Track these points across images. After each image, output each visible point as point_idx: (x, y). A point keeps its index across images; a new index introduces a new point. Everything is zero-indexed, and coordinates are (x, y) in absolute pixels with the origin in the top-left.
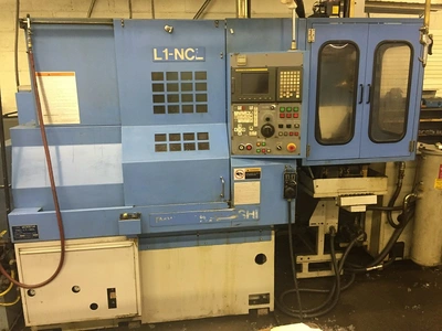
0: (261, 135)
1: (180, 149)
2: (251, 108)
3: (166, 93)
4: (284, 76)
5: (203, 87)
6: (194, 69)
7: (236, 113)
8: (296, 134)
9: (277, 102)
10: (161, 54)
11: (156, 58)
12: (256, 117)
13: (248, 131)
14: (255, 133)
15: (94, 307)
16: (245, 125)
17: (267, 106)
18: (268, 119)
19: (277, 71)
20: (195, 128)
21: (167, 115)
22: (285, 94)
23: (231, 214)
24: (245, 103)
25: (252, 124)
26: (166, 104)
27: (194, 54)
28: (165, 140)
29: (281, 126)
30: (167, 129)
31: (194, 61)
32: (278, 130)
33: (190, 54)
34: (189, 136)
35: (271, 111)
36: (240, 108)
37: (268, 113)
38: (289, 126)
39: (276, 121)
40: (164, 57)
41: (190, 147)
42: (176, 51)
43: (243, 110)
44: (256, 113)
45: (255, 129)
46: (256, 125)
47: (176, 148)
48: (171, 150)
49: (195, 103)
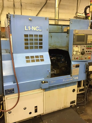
0: (81, 54)
1: (35, 62)
2: (78, 46)
3: (29, 42)
4: (89, 36)
5: (41, 40)
6: (39, 34)
7: (74, 48)
8: (91, 54)
9: (86, 44)
10: (27, 28)
11: (26, 30)
12: (80, 49)
13: (77, 53)
14: (79, 54)
15: (30, 113)
16: (76, 51)
17: (83, 46)
18: (83, 50)
19: (87, 35)
20: (39, 54)
21: (29, 50)
22: (89, 42)
23: (71, 78)
24: (77, 45)
25: (78, 51)
26: (29, 46)
27: (38, 29)
28: (29, 58)
29: (87, 52)
30: (30, 55)
31: (39, 31)
32: (86, 52)
33: (37, 29)
34: (37, 57)
35: (84, 47)
36: (75, 46)
37: (83, 48)
38: (89, 52)
39: (86, 50)
40: (28, 29)
41: (38, 61)
42: (33, 27)
43: (76, 47)
44: (80, 48)
45: (79, 52)
46: (79, 51)
47: (33, 61)
48: (32, 62)
49: (38, 45)
